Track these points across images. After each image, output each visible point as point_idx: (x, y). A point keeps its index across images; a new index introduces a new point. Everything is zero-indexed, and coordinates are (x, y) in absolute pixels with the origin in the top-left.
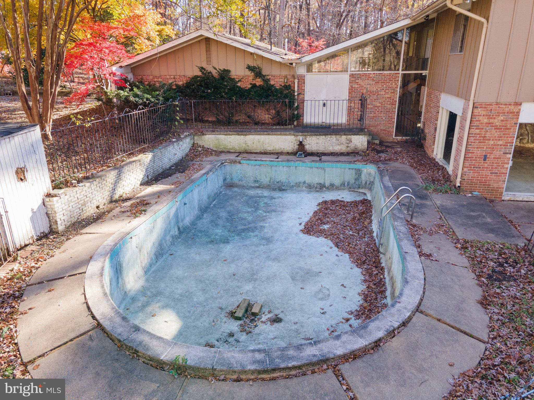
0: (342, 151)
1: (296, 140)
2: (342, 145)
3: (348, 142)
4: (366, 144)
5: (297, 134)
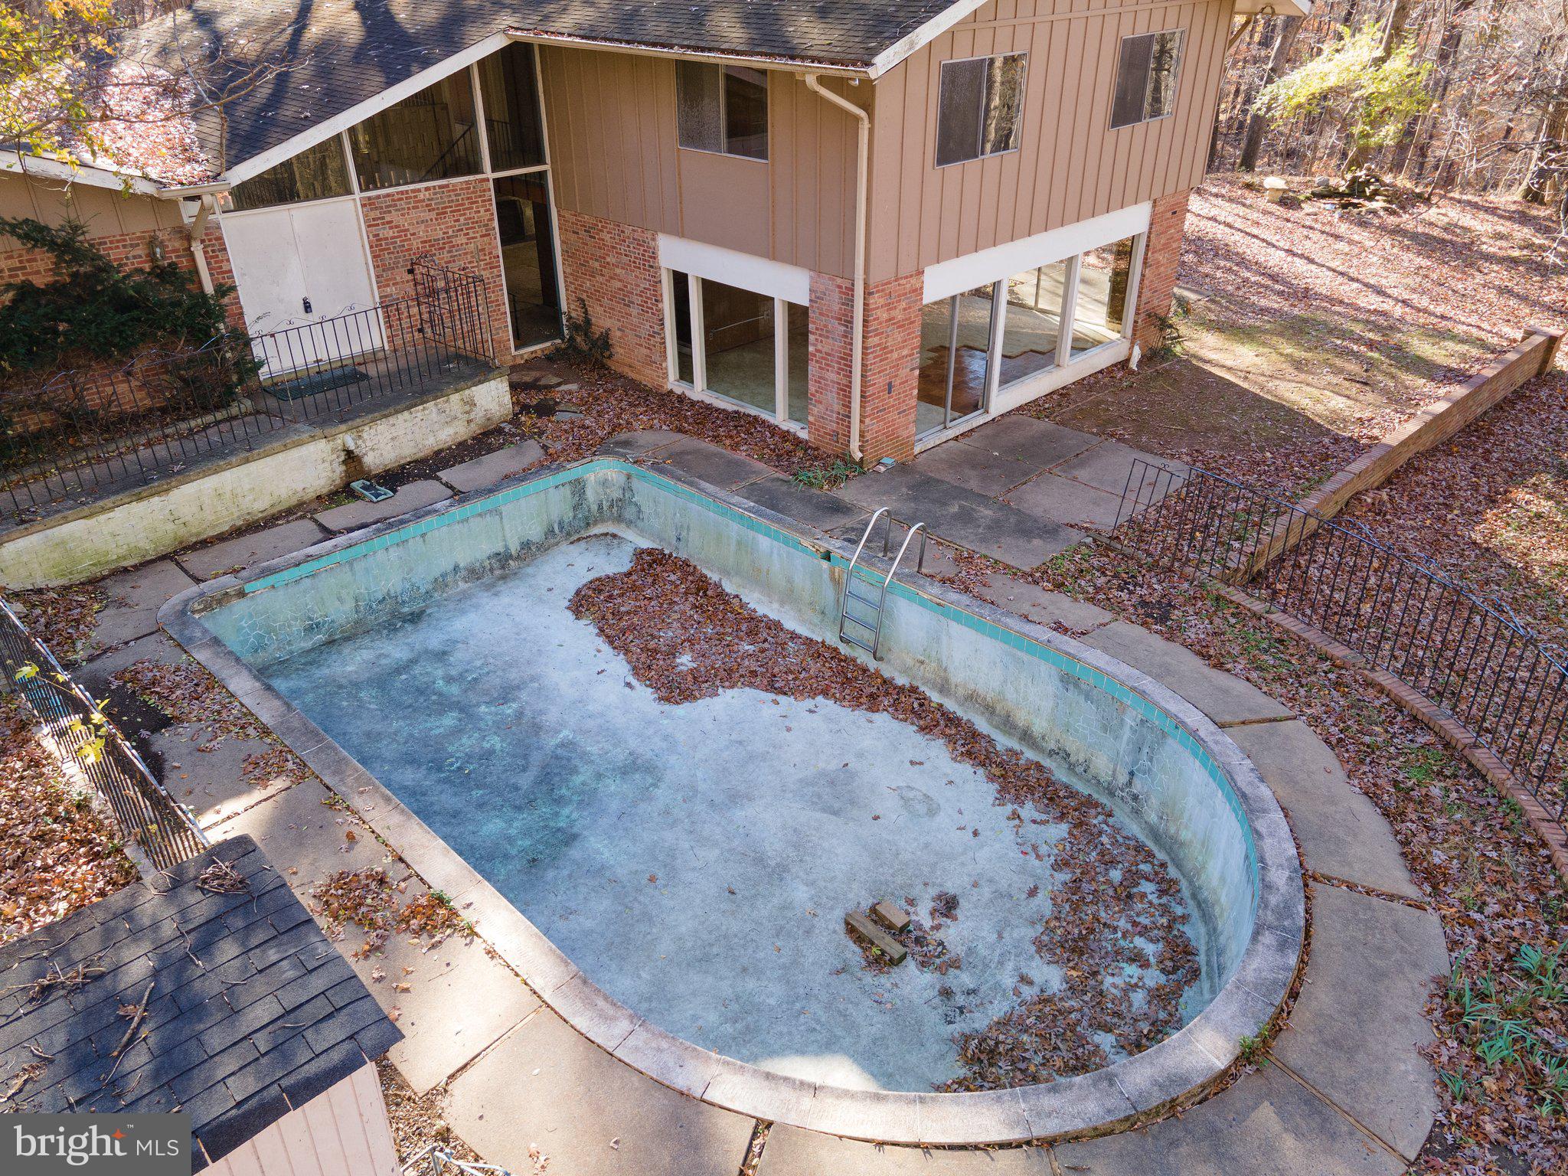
0: (460, 439)
1: (333, 450)
2: (456, 423)
3: (467, 408)
4: (507, 399)
5: (334, 430)
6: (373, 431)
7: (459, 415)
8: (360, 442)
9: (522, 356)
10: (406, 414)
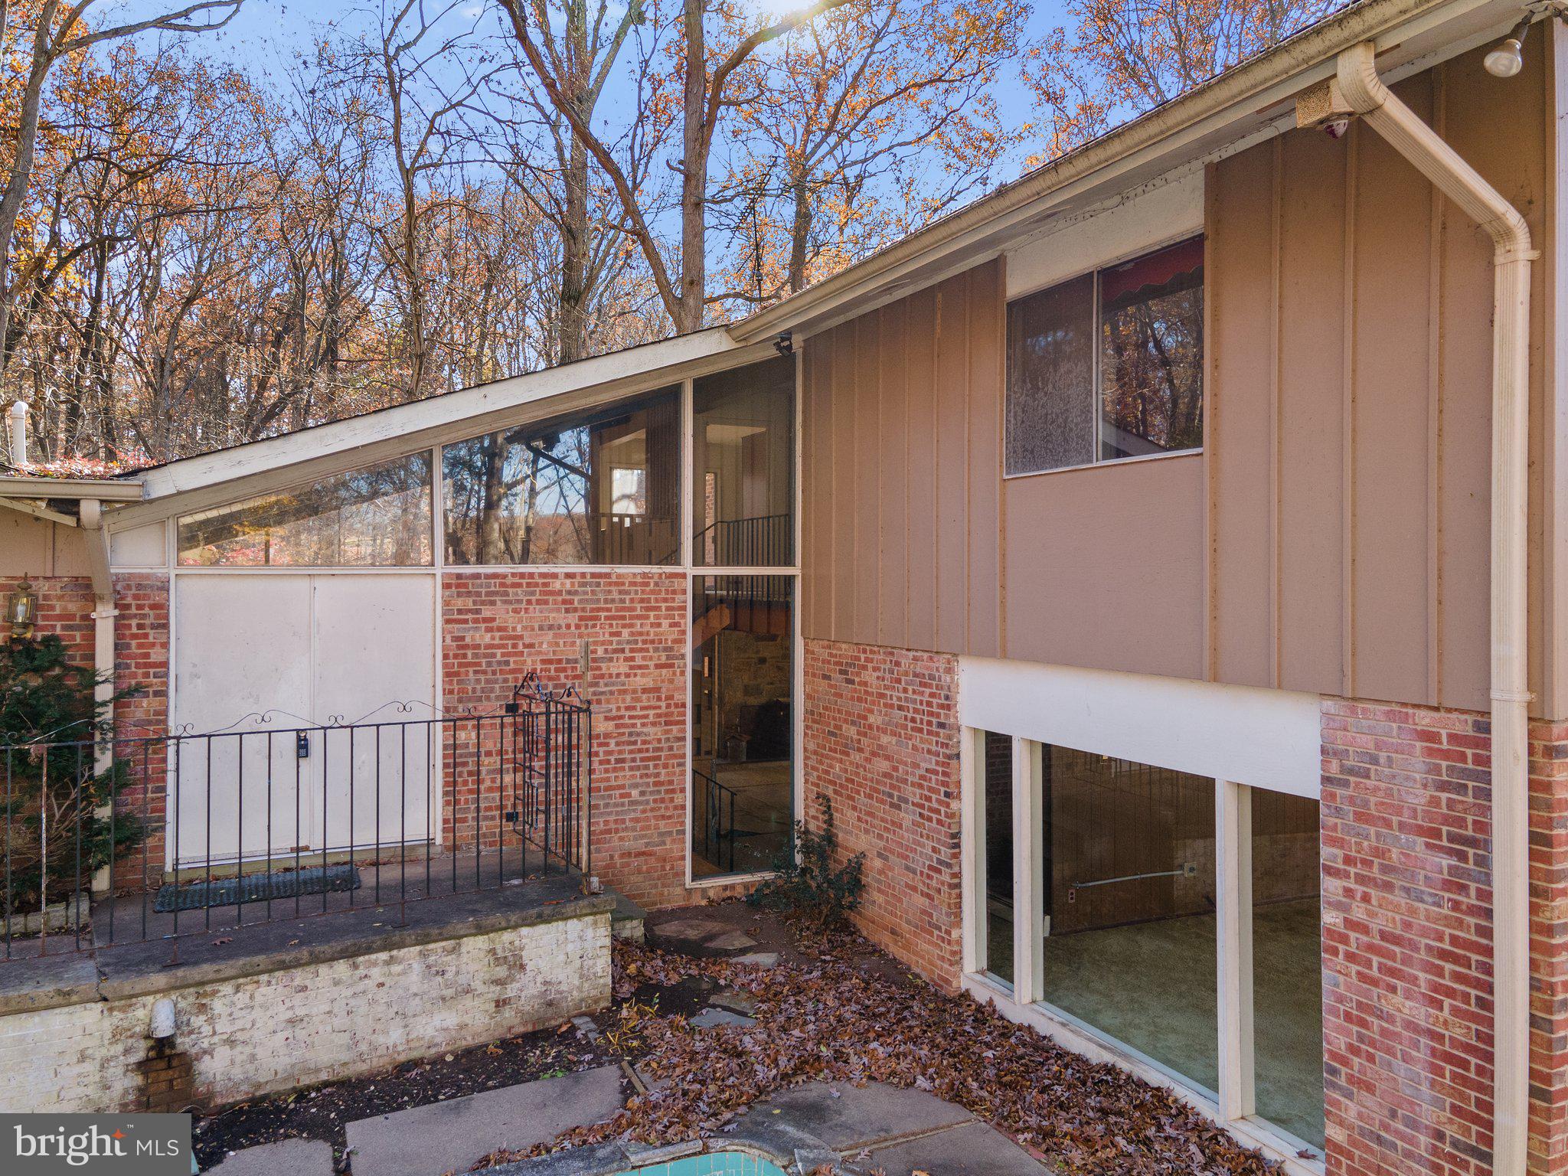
0: (469, 1041)
1: (116, 1035)
2: (468, 1001)
3: (501, 972)
4: (603, 964)
5: (128, 985)
6: (242, 998)
7: (478, 985)
8: (198, 1021)
9: (704, 890)
10: (342, 967)
